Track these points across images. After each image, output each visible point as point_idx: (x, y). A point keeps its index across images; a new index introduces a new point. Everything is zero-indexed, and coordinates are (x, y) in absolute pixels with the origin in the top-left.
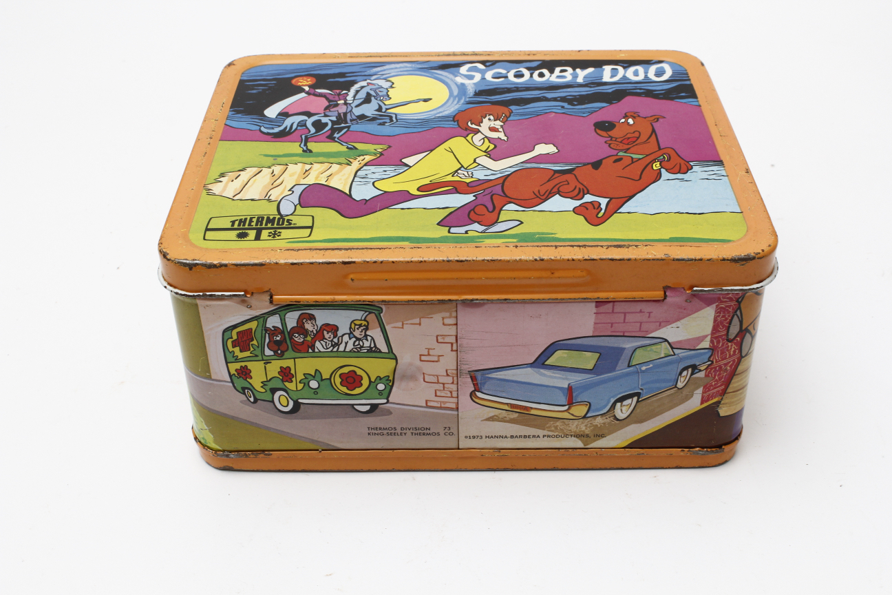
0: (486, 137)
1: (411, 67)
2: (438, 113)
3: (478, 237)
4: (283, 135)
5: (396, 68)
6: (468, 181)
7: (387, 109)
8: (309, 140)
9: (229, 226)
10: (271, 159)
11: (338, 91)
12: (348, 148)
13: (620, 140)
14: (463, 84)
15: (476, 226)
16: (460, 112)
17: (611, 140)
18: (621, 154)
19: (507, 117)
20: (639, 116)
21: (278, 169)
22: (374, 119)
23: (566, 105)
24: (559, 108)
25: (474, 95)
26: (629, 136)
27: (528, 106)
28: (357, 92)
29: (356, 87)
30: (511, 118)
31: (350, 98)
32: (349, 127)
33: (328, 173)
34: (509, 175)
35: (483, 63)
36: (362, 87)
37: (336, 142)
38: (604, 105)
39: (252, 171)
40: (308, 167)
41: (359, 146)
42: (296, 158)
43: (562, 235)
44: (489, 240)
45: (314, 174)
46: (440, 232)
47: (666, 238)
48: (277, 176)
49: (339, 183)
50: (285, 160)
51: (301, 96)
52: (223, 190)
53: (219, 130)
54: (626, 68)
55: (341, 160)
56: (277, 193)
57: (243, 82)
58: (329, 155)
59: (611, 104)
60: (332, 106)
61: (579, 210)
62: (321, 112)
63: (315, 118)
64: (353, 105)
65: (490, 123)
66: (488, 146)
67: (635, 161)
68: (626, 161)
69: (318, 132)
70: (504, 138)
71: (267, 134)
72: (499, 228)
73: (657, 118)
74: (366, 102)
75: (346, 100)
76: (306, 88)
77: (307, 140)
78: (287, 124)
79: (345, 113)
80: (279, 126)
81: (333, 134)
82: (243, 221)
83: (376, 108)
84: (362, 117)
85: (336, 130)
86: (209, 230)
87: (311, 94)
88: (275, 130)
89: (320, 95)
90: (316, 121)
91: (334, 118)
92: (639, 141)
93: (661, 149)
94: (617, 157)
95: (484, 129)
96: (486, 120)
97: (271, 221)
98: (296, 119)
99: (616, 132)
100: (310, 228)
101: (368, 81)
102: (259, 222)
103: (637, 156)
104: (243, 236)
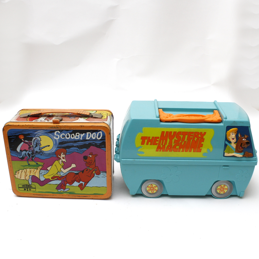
0: (62, 161)
1: (43, 132)
3: (63, 192)
4: (22, 159)
5: (40, 132)
6: (60, 176)
7: (42, 149)
9: (22, 187)
10: (23, 167)
11: (30, 141)
12: (36, 163)
13: (88, 163)
15: (62, 190)
16: (56, 151)
17: (86, 163)
18: (88, 168)
19: (66, 153)
20: (93, 154)
21: (25, 170)
22: (39, 153)
23: (77, 149)
25: (59, 144)
26: (90, 162)
27: (70, 149)
28: (34, 141)
29: (33, 139)
30: (67, 154)
31: (33, 144)
32: (35, 156)
33: (34, 172)
34: (67, 175)
35: (59, 130)
36: (34, 140)
37: (34, 161)
38: (85, 149)
39: (21, 171)
40: (30, 170)
41: (38, 163)
42: (27, 167)
43: (76, 193)
44: (64, 194)
45: (32, 172)
46: (56, 191)
47: (93, 193)
48: (26, 173)
49: (37, 175)
50: (25, 167)
51: (22, 143)
52: (18, 177)
53: (10, 157)
54: (92, 133)
55: (36, 168)
56: (27, 178)
57: (9, 137)
58: (33, 166)
59: (87, 149)
60: (30, 147)
61: (79, 186)
62: (28, 150)
63: (28, 152)
64: (34, 147)
65: (63, 156)
66: (62, 164)
67: (90, 170)
68: (89, 170)
69: (29, 157)
70: (66, 161)
71: (20, 158)
72: (66, 190)
73: (96, 155)
74: (36, 146)
75: (32, 145)
76: (23, 140)
77: (28, 160)
78: (23, 154)
79: (33, 150)
80: (21, 155)
81: (32, 158)
82: (24, 186)
83: (39, 149)
84: (37, 152)
85: (33, 157)
86: (19, 188)
87: (25, 142)
88: (21, 157)
89: (26, 143)
90: (28, 153)
91: (31, 152)
92: (92, 164)
93: (95, 167)
94: (86, 169)
95: (61, 158)
96: (62, 154)
97: (28, 186)
98: (24, 152)
99: (87, 160)
100: (35, 188)
101: (35, 137)
102: (27, 186)
103: (91, 169)
104: (25, 189)
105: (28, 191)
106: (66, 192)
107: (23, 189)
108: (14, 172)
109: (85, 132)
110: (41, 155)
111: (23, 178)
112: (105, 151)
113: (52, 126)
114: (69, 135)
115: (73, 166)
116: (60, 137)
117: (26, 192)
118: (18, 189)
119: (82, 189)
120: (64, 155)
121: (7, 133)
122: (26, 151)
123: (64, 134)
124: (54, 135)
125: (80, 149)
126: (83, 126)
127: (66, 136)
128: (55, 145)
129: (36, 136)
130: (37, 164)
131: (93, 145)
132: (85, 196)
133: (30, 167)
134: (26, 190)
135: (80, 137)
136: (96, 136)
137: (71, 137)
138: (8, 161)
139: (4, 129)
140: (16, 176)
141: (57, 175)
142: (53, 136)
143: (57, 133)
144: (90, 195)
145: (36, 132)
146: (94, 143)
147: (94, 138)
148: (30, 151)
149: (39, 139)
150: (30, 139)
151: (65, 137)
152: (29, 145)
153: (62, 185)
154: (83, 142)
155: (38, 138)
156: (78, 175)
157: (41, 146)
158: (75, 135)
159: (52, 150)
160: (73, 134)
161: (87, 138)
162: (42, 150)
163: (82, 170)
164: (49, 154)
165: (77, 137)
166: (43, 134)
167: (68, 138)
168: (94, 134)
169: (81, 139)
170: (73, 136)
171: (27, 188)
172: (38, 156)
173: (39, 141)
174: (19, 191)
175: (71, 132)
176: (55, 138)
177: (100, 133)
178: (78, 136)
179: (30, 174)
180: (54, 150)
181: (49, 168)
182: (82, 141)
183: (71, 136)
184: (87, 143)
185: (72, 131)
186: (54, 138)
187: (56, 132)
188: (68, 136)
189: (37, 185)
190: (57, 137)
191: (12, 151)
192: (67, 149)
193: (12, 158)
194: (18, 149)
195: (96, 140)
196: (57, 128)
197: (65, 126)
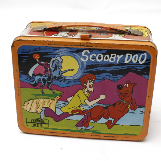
0: (88, 90)
1: (67, 51)
2: (76, 77)
3: (84, 131)
4: (35, 86)
5: (63, 51)
6: (83, 110)
8: (43, 88)
9: (31, 121)
10: (35, 96)
11: (47, 63)
13: (122, 94)
14: (83, 62)
15: (84, 127)
16: (82, 77)
17: (120, 94)
18: (121, 101)
19: (94, 80)
20: (130, 83)
21: (37, 100)
22: (58, 79)
23: (111, 75)
24: (109, 76)
25: (86, 68)
26: (125, 93)
27: (101, 75)
28: (53, 63)
29: (52, 60)
30: (96, 81)
32: (52, 82)
33: (49, 103)
34: (92, 108)
35: (89, 49)
36: (54, 61)
37: (50, 89)
38: (122, 76)
39: (31, 101)
40: (44, 100)
41: (56, 91)
42: (41, 96)
43: (101, 132)
44: (86, 132)
45: (46, 103)
46: (76, 128)
47: (123, 134)
48: (38, 104)
49: (52, 108)
50: (38, 97)
51: (37, 65)
52: (27, 108)
53: (19, 83)
54: (133, 55)
55: (52, 98)
56: (39, 110)
57: (19, 56)
58: (49, 95)
59: (124, 75)
60: (46, 71)
61: (106, 123)
62: (44, 74)
63: (43, 77)
64: (52, 71)
65: (89, 83)
66: (88, 94)
67: (124, 104)
68: (122, 104)
69: (44, 84)
70: (93, 91)
71: (32, 85)
72: (88, 128)
73: (135, 85)
74: (56, 69)
75: (50, 68)
76: (38, 60)
77: (42, 88)
78: (36, 80)
79: (50, 75)
80: (34, 81)
81: (48, 86)
82: (34, 120)
83: (59, 73)
84: (55, 77)
85: (49, 83)
86: (27, 122)
87: (40, 64)
88: (33, 83)
89: (42, 65)
90: (43, 79)
91: (47, 77)
92: (128, 95)
93: (132, 100)
94: (120, 102)
95: (88, 86)
96: (88, 82)
97: (39, 121)
98: (38, 77)
99: (122, 91)
100: (48, 124)
101: (55, 58)
102: (37, 121)
103: (125, 102)
104: (35, 125)
105: (38, 126)
106: (88, 130)
107: (32, 124)
108: (23, 103)
109: (124, 52)
110: (61, 81)
111: (33, 110)
112: (148, 80)
113: (80, 43)
114: (102, 56)
115: (103, 97)
116: (89, 59)
117: (36, 128)
118: (25, 124)
119: (110, 127)
120: (92, 83)
121: (17, 51)
122: (41, 75)
123: (95, 55)
124: (81, 56)
125: (114, 76)
126: (123, 45)
127: (97, 57)
128: (81, 68)
129: (57, 55)
130: (54, 93)
131: (132, 71)
132: (112, 137)
133: (44, 97)
134: (37, 126)
135: (116, 60)
136: (138, 58)
137: (103, 59)
138: (15, 88)
139: (14, 45)
140: (25, 107)
141: (80, 109)
142: (79, 57)
143: (86, 53)
144: (119, 136)
145: (57, 51)
146: (134, 68)
147: (135, 62)
148: (45, 76)
149: (60, 60)
150: (49, 60)
151: (96, 59)
152: (46, 68)
153: (85, 122)
154: (120, 66)
155: (58, 58)
156: (106, 110)
157: (62, 70)
158: (110, 57)
159: (76, 75)
160: (108, 55)
161: (126, 62)
162: (62, 75)
163: (113, 103)
164: (72, 81)
165: (112, 59)
166: (66, 54)
167: (100, 61)
168: (136, 57)
169: (117, 62)
170: (106, 58)
171: (38, 124)
172: (55, 82)
173: (59, 63)
174: (26, 126)
175: (105, 52)
176: (82, 59)
177: (144, 55)
178: (114, 58)
179: (43, 106)
180: (78, 76)
181: (69, 99)
182: (118, 65)
183: (104, 57)
184: (125, 67)
185: (107, 50)
186: (80, 59)
187: (85, 51)
188: (100, 58)
189: (51, 120)
190: (85, 58)
191: (22, 75)
192: (96, 75)
193: (21, 84)
194: (31, 73)
195: (138, 64)
196: (87, 46)
197: (98, 43)
